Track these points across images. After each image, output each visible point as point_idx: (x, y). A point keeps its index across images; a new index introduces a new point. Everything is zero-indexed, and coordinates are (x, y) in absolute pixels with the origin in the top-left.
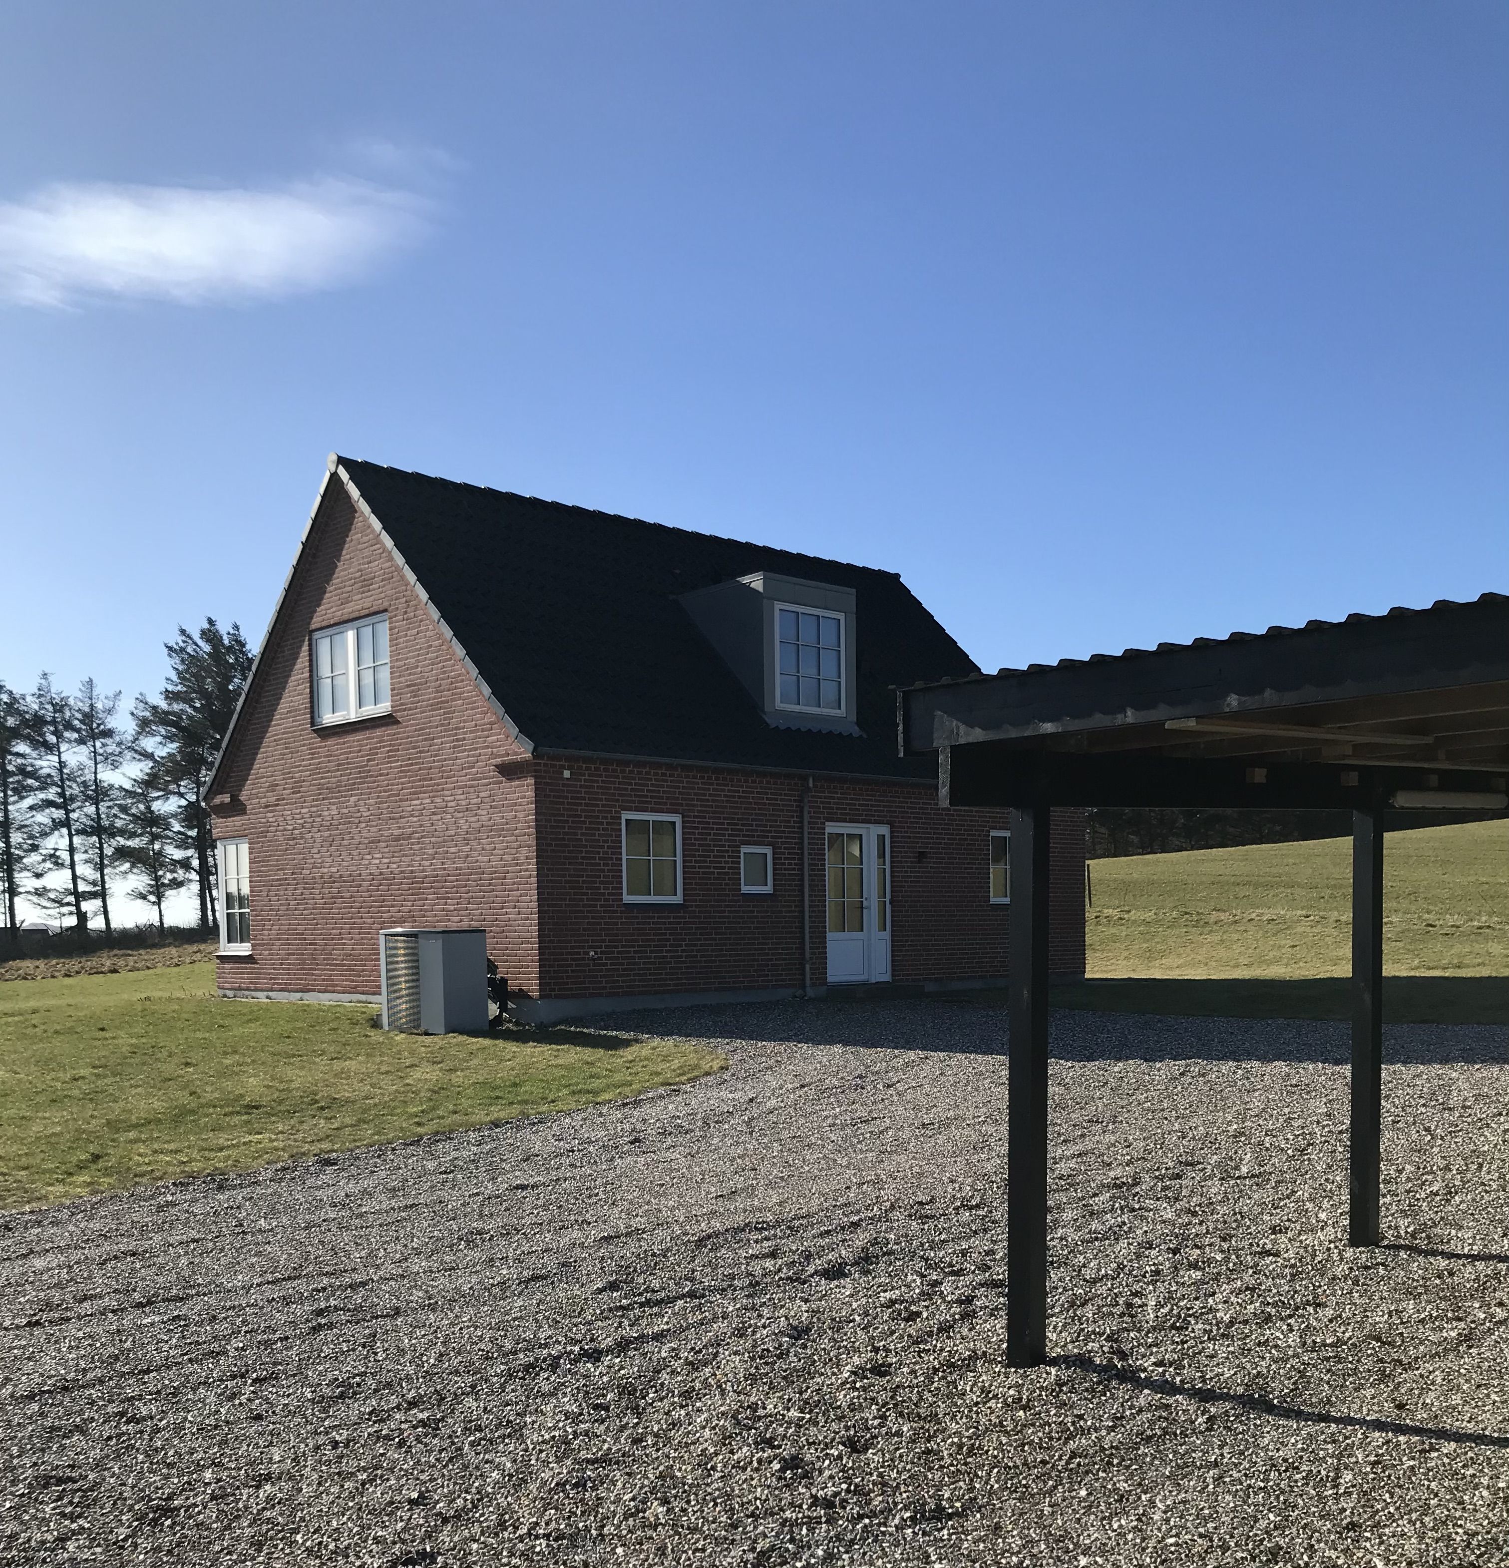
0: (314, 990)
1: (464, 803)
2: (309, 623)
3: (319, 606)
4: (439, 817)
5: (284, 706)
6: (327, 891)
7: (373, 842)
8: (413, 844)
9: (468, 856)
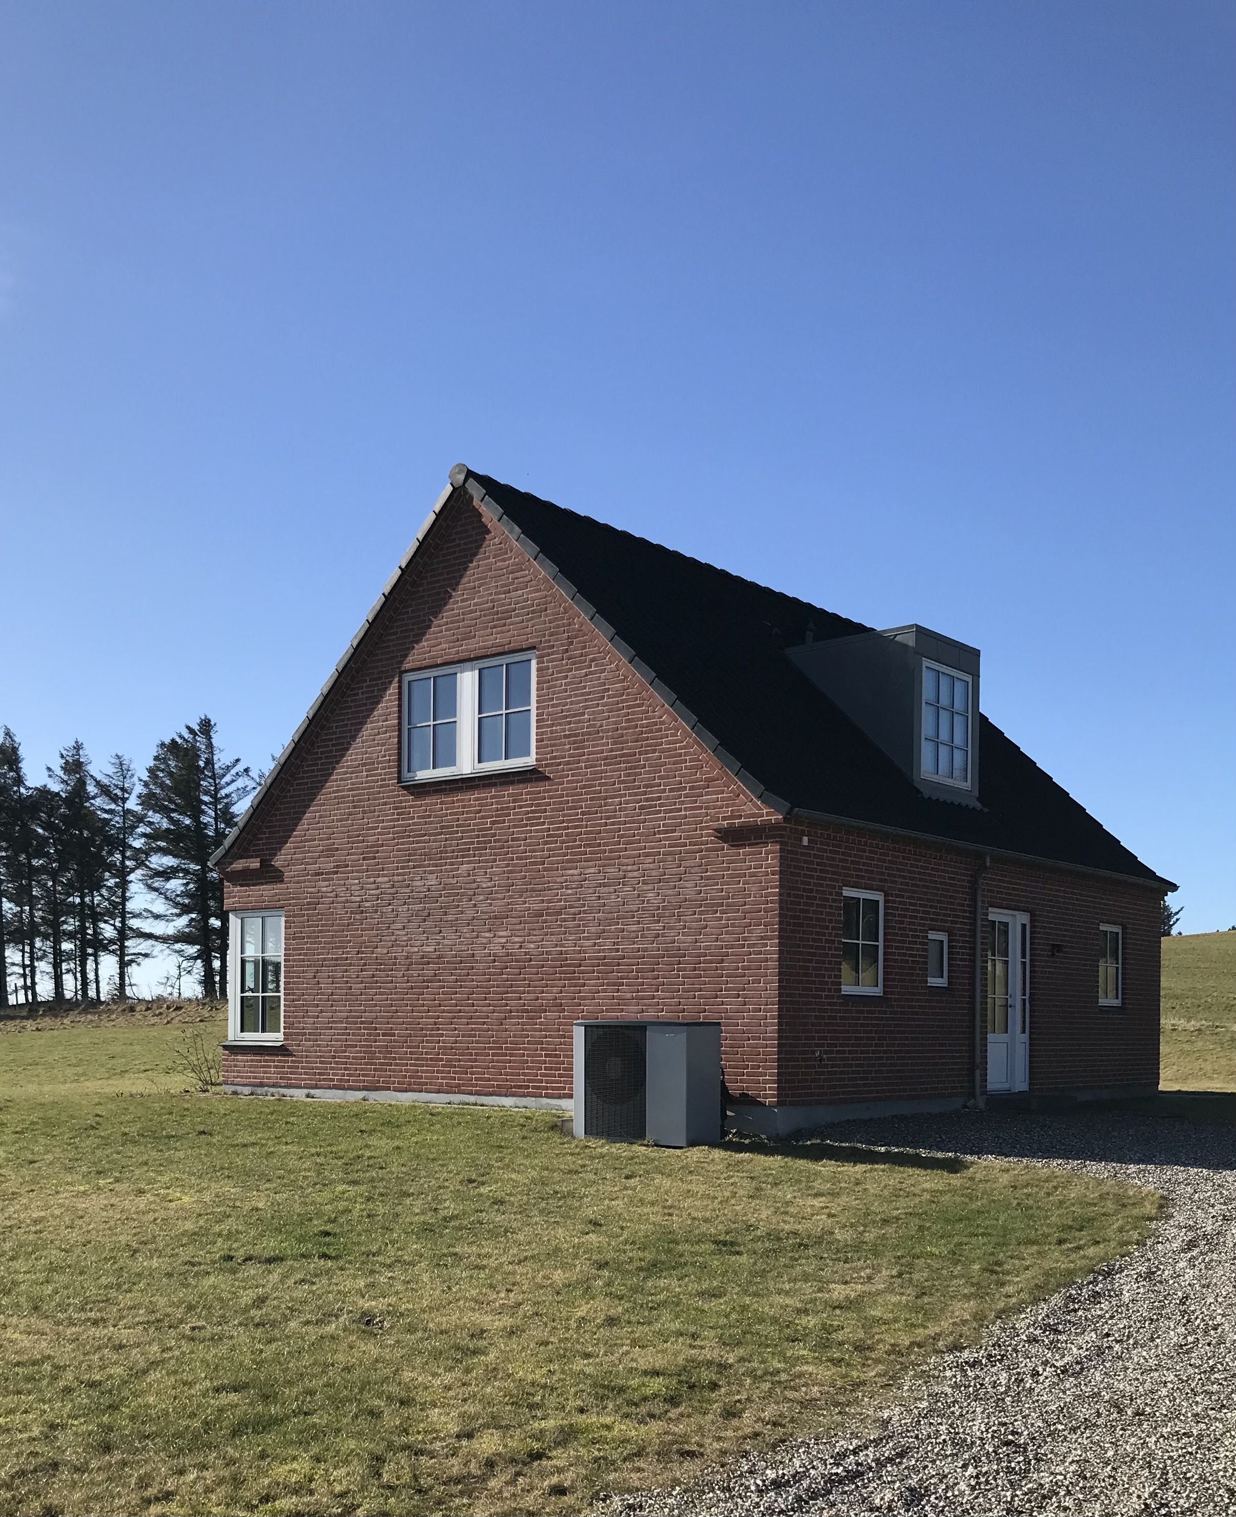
0: (389, 1089)
1: (654, 873)
2: (401, 662)
3: (418, 642)
4: (611, 889)
5: (353, 757)
6: (415, 973)
7: (496, 918)
8: (564, 920)
9: (658, 936)
